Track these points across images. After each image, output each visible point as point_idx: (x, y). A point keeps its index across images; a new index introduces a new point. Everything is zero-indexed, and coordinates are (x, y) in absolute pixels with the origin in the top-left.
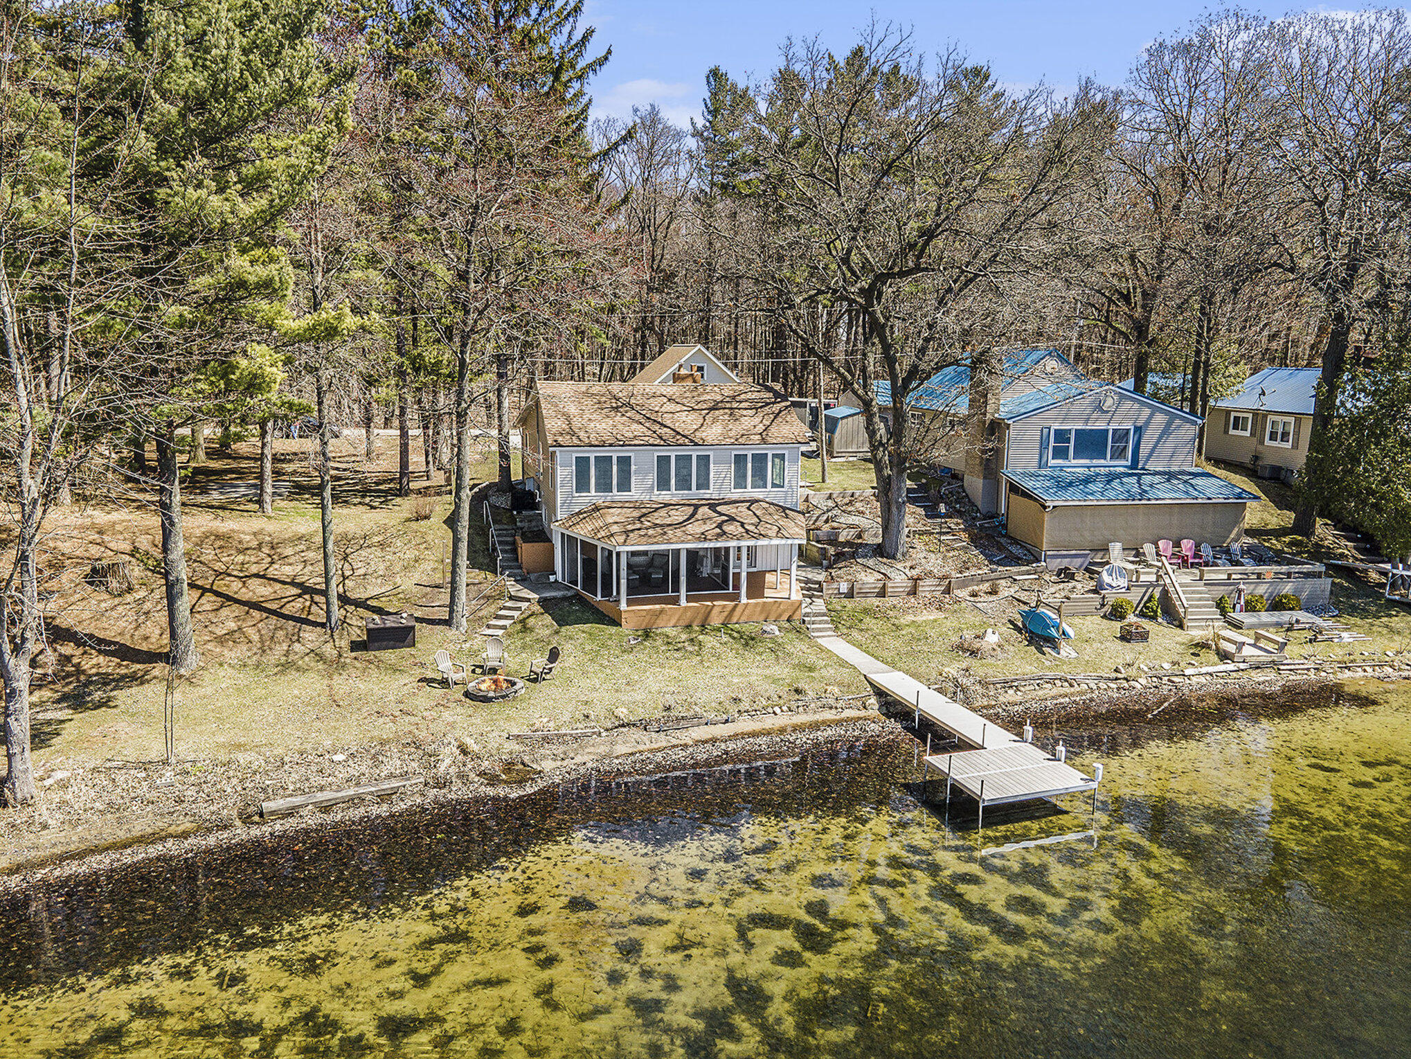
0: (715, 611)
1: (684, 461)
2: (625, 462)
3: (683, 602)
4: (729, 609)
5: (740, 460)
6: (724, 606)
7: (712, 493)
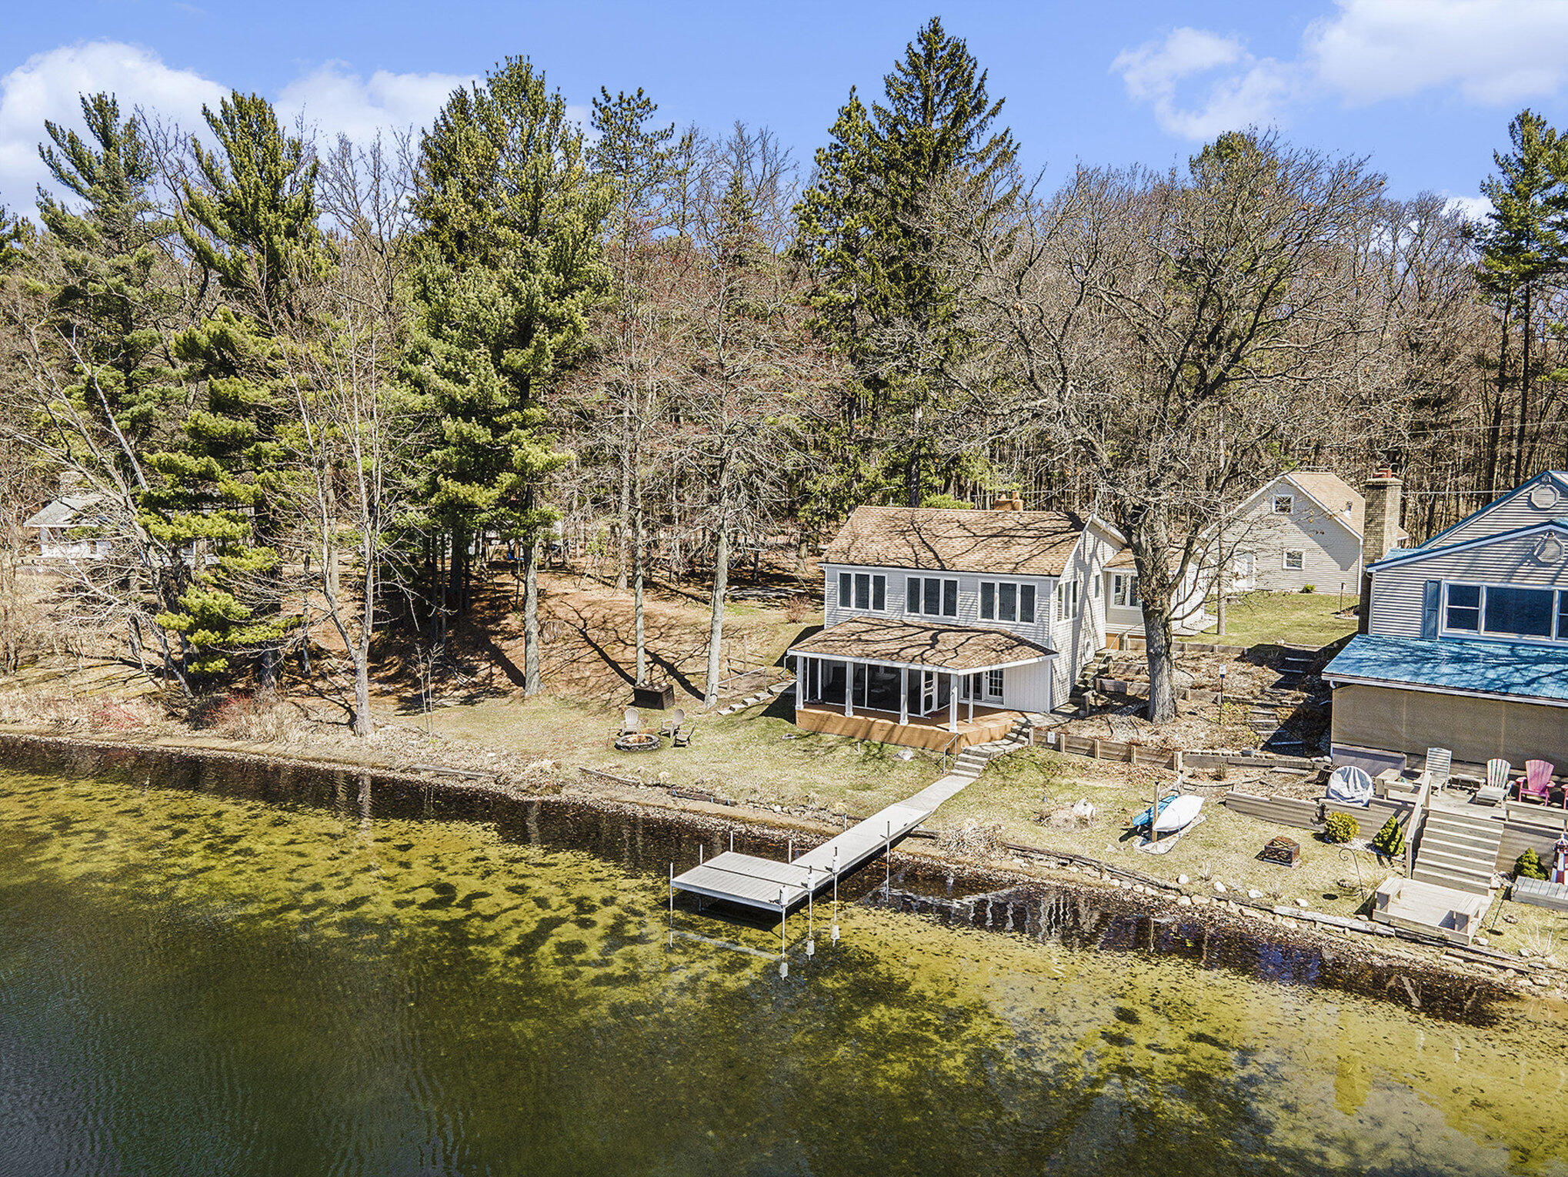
0: (875, 728)
1: (932, 585)
2: (880, 581)
3: (849, 713)
4: (887, 729)
5: (987, 589)
6: (883, 725)
7: (957, 619)
